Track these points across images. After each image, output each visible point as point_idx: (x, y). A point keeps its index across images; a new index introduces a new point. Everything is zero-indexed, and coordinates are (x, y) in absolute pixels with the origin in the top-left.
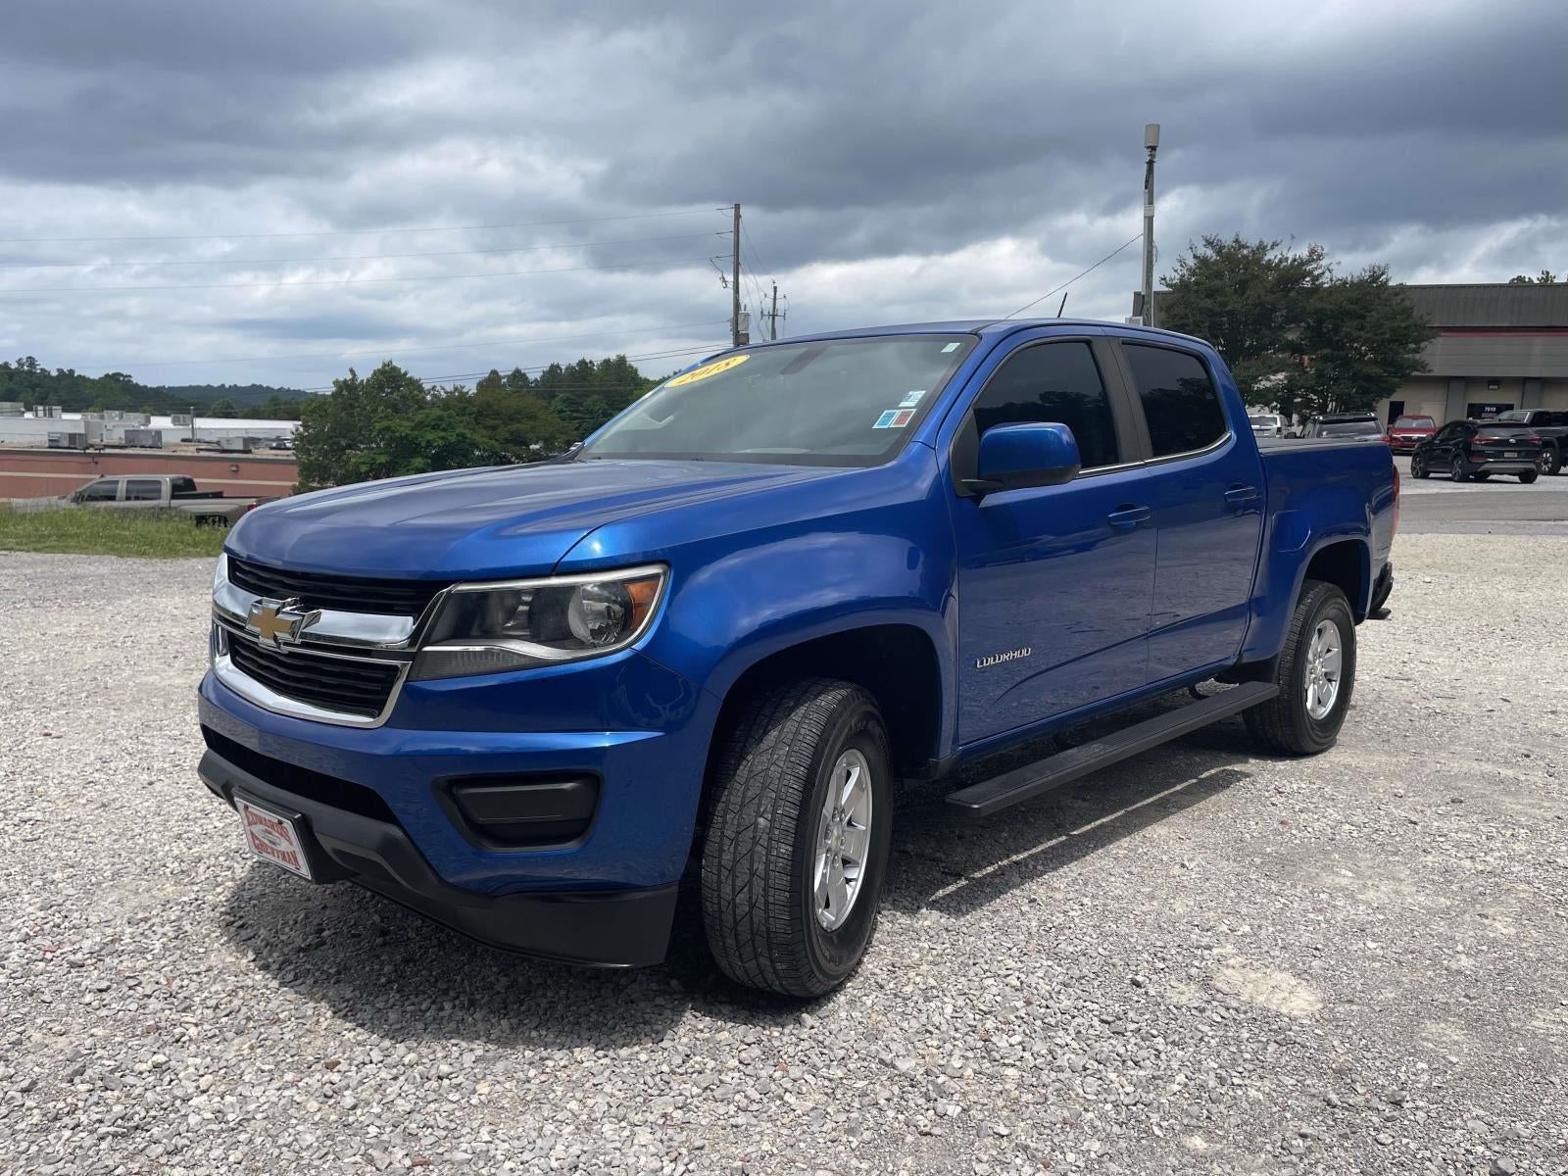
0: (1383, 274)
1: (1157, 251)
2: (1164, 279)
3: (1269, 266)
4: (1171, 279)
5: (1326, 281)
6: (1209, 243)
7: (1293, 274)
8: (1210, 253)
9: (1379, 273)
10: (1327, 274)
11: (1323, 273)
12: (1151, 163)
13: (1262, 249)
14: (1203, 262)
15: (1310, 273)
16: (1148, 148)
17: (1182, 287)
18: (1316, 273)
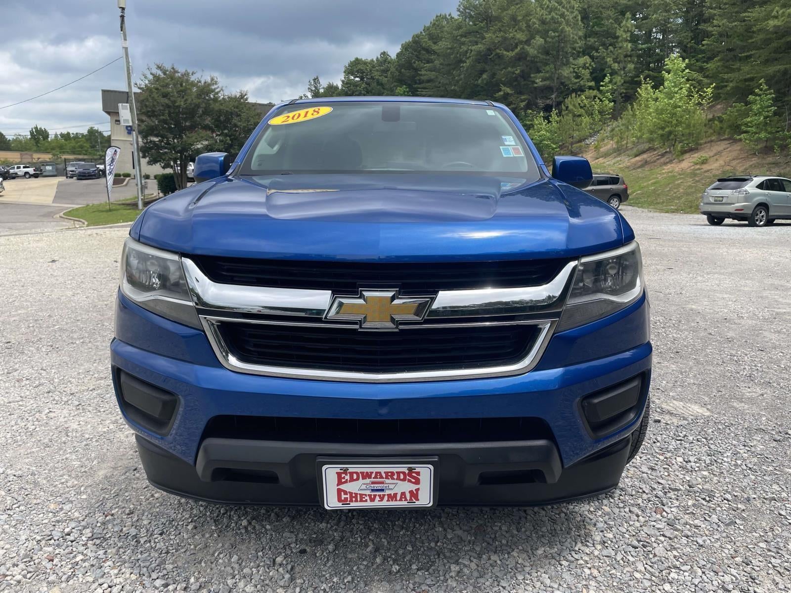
0: (246, 95)
1: (132, 68)
2: (136, 84)
3: (193, 84)
4: (140, 85)
5: (221, 96)
6: (159, 67)
7: (206, 90)
8: (159, 73)
9: (244, 94)
10: (221, 92)
11: (220, 91)
12: (122, 17)
13: (187, 74)
14: (157, 78)
15: (213, 91)
16: (120, 8)
17: (147, 90)
18: (217, 91)
